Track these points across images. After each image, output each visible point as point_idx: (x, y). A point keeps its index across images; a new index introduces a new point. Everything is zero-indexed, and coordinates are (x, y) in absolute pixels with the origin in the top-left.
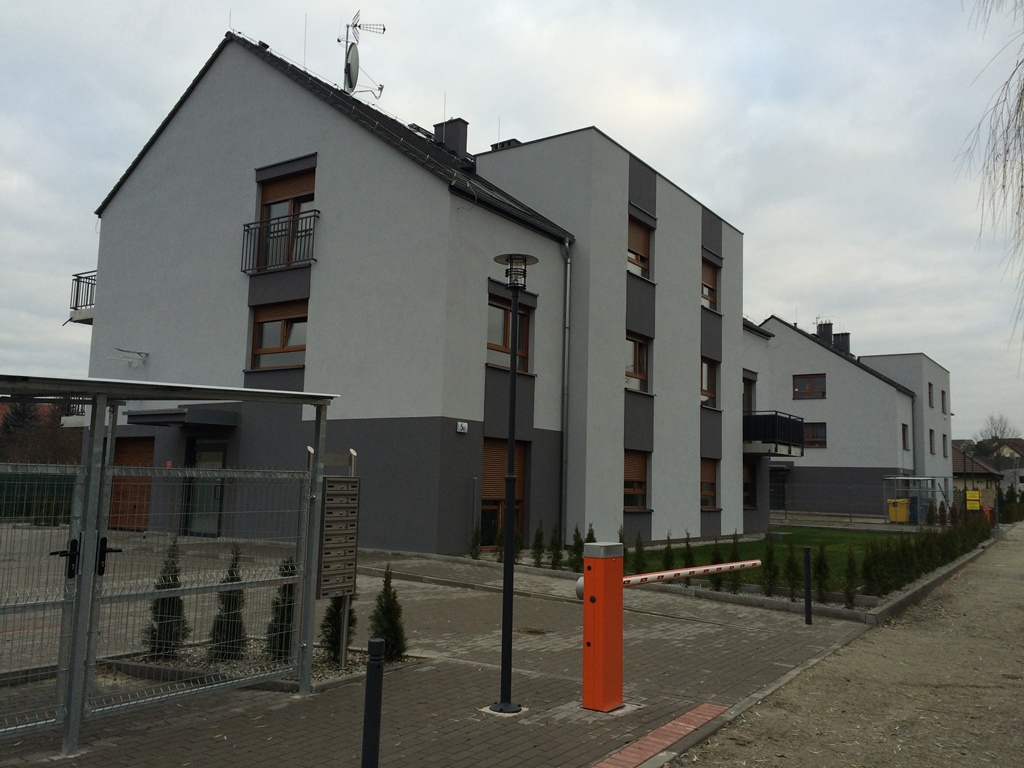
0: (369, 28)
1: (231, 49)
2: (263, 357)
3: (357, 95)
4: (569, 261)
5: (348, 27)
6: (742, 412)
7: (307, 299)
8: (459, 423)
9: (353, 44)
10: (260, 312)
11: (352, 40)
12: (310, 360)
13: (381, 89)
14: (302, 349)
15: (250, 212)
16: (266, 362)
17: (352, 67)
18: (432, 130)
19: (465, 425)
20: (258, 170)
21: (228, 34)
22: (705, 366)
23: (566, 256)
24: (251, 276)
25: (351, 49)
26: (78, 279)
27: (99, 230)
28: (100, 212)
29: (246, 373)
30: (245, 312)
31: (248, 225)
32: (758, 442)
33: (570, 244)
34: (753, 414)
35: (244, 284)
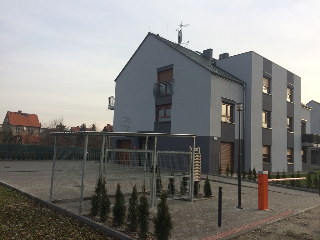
0: (185, 26)
1: (149, 36)
2: (159, 119)
3: (181, 45)
4: (245, 90)
5: (179, 26)
6: (301, 133)
7: (171, 104)
8: (215, 138)
9: (180, 31)
10: (158, 107)
11: (180, 29)
12: (173, 120)
13: (188, 42)
14: (170, 117)
15: (155, 81)
16: (160, 120)
17: (180, 37)
18: (202, 52)
19: (216, 138)
20: (157, 69)
21: (149, 33)
22: (288, 119)
23: (244, 89)
24: (156, 97)
25: (180, 33)
26: (110, 98)
27: (115, 85)
28: (115, 81)
29: (155, 123)
30: (154, 107)
31: (155, 84)
32: (307, 143)
33: (245, 85)
34: (305, 134)
35: (154, 100)
